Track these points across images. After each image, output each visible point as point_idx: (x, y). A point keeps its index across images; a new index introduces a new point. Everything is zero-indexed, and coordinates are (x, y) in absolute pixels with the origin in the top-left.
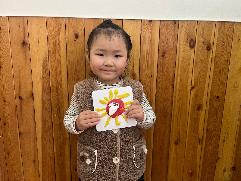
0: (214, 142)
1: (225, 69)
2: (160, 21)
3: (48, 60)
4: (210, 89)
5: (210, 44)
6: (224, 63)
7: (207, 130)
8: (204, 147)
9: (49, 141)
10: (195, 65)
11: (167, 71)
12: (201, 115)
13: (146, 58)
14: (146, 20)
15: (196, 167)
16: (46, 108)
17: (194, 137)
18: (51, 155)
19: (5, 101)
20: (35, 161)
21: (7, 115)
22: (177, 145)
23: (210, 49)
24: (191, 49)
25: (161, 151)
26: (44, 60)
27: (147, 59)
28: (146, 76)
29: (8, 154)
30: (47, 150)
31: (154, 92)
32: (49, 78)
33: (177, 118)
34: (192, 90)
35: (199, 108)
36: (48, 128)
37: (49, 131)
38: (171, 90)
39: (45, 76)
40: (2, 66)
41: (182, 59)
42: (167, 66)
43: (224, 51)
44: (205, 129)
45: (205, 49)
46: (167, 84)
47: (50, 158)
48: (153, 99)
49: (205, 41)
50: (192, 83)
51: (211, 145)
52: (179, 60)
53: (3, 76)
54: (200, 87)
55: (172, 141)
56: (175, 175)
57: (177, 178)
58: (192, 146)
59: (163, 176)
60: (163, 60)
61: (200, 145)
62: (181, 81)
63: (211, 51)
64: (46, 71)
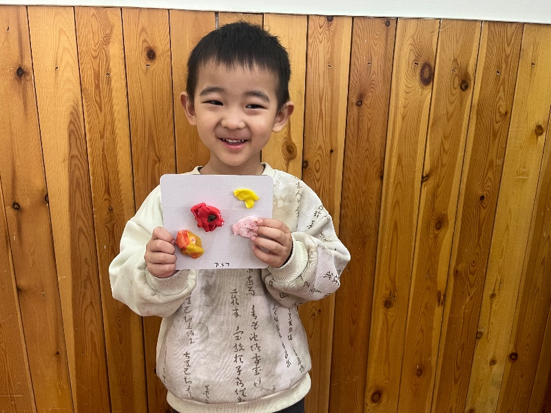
0: (471, 298)
1: (498, 136)
2: (353, 17)
3: (81, 113)
4: (465, 180)
5: (466, 74)
6: (498, 119)
7: (456, 272)
8: (448, 310)
9: (90, 307)
10: (433, 125)
11: (368, 139)
12: (443, 239)
13: (319, 108)
14: (320, 16)
15: (430, 355)
16: (81, 230)
17: (428, 288)
18: (98, 340)
20: (58, 353)
22: (388, 308)
23: (467, 87)
24: (425, 87)
25: (354, 322)
26: (72, 113)
27: (321, 110)
28: (320, 152)
30: (86, 326)
31: (338, 188)
32: (86, 157)
33: (389, 247)
34: (424, 183)
35: (440, 223)
36: (89, 277)
37: (91, 283)
38: (376, 184)
39: (75, 152)
41: (402, 109)
42: (369, 125)
43: (498, 92)
44: (452, 271)
45: (456, 86)
46: (367, 169)
47: (95, 347)
48: (336, 204)
49: (457, 66)
50: (425, 167)
51: (464, 307)
52: (396, 113)
54: (442, 176)
55: (379, 300)
56: (384, 375)
57: (387, 381)
58: (422, 310)
59: (357, 378)
60: (359, 112)
61: (441, 308)
62: (399, 161)
63: (470, 91)
64: (79, 141)
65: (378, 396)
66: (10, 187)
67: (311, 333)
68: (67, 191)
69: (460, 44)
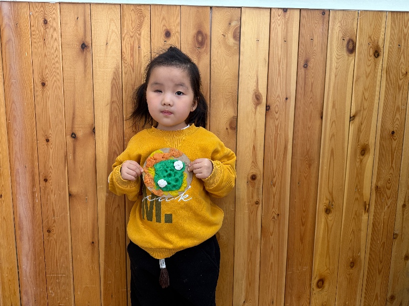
0: (389, 207)
1: (402, 87)
2: (300, 9)
3: (121, 73)
4: (380, 120)
5: (378, 47)
6: (401, 77)
7: (377, 187)
8: (372, 217)
9: (117, 209)
10: (356, 80)
11: (311, 91)
12: (366, 163)
13: (278, 68)
14: (279, 8)
15: (359, 251)
16: (115, 153)
19: (48, 141)
20: (93, 243)
21: (51, 164)
22: (328, 214)
23: (378, 55)
24: (350, 55)
25: (303, 225)
26: (114, 73)
27: (279, 70)
28: (278, 99)
29: (49, 231)
30: (114, 223)
32: (121, 102)
33: (328, 168)
34: (351, 121)
35: (364, 151)
38: (318, 122)
39: (115, 99)
40: (46, 83)
41: (335, 70)
42: (312, 81)
43: (400, 59)
44: (374, 186)
45: (371, 55)
46: (312, 111)
47: (119, 238)
48: (289, 136)
49: (371, 41)
50: (352, 110)
51: (383, 213)
52: (330, 73)
53: (47, 99)
54: (364, 117)
55: (321, 207)
56: (326, 266)
57: (328, 271)
58: (353, 216)
59: (306, 268)
60: (305, 72)
61: (367, 214)
62: (334, 106)
63: (381, 58)
64: (117, 91)
65: (321, 282)
66: (71, 122)
67: (271, 232)
68: (108, 125)
69: (372, 26)
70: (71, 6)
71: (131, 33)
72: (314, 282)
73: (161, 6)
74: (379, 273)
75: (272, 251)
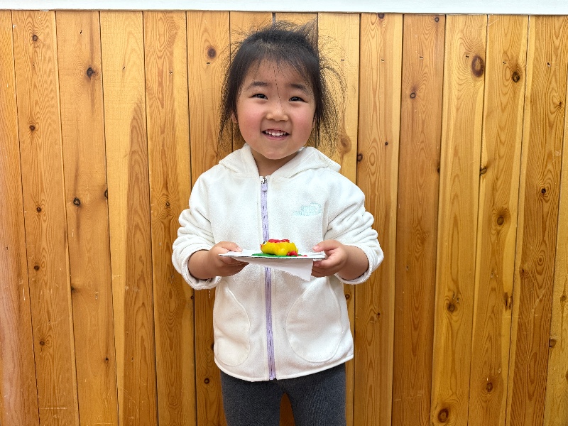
0: (541, 301)
1: (555, 124)
2: (403, 15)
3: (144, 109)
4: (524, 172)
5: (517, 65)
6: (553, 109)
7: (523, 272)
8: (516, 316)
9: (141, 309)
10: (487, 116)
11: (422, 132)
12: (506, 235)
13: (373, 100)
14: (372, 13)
15: (500, 366)
16: (137, 226)
18: (148, 345)
19: (39, 210)
20: (107, 359)
21: (44, 244)
22: (452, 312)
23: (518, 79)
24: (477, 79)
25: (416, 329)
26: (135, 110)
27: (375, 102)
28: (374, 144)
29: (42, 343)
30: (137, 330)
31: (394, 181)
32: (146, 153)
33: (450, 244)
34: (482, 176)
35: (502, 218)
36: (142, 276)
37: (144, 282)
38: (434, 176)
39: (136, 148)
40: (37, 126)
41: (456, 100)
42: (424, 117)
43: (550, 83)
44: (518, 269)
45: (508, 78)
46: (423, 162)
47: (145, 352)
48: (392, 199)
49: (507, 59)
50: (483, 159)
51: (533, 310)
52: (449, 104)
53: (38, 149)
54: (500, 168)
55: (441, 303)
56: (451, 389)
57: (454, 397)
58: (489, 315)
59: (422, 393)
60: (413, 105)
61: (509, 311)
62: (456, 153)
63: (522, 82)
64: (140, 137)
65: (445, 414)
66: (73, 183)
67: (369, 340)
68: (126, 186)
69: (509, 37)
70: (72, 15)
71: (158, 53)
72: (435, 413)
73: (201, 13)
74: (530, 399)
75: (371, 369)
